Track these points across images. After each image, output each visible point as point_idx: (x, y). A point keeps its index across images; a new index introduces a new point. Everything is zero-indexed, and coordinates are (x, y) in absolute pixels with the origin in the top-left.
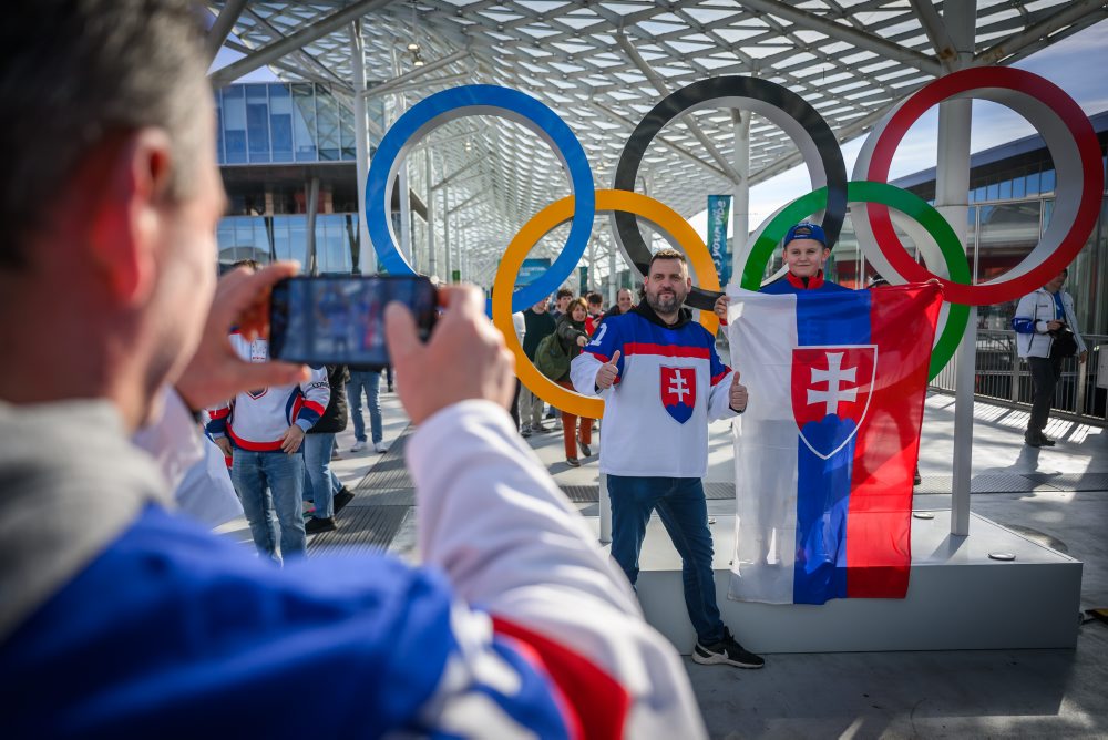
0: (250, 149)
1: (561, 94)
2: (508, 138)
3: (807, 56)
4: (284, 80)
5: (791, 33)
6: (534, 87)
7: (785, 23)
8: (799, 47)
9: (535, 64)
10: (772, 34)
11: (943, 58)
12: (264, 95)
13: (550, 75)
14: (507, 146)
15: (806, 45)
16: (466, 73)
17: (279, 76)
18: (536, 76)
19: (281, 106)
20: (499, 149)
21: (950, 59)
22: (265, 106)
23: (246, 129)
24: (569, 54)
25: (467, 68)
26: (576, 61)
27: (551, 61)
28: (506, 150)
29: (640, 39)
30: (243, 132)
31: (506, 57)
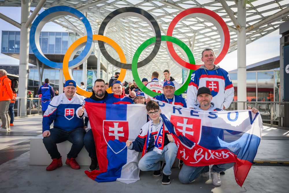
0: (55, 50)
1: (142, 38)
2: (129, 50)
3: (209, 30)
4: (67, 32)
5: (203, 23)
6: (135, 36)
7: (202, 20)
8: (207, 27)
9: (134, 29)
10: (199, 23)
11: (237, 28)
12: (61, 35)
13: (139, 32)
14: (130, 53)
15: (208, 27)
16: (117, 31)
17: (66, 30)
18: (135, 32)
19: (65, 38)
20: (128, 54)
21: (239, 28)
22: (61, 38)
23: (55, 44)
24: (143, 26)
25: (118, 30)
26: (145, 28)
27: (139, 28)
28: (130, 54)
29: (163, 23)
30: (54, 45)
31: (127, 27)
